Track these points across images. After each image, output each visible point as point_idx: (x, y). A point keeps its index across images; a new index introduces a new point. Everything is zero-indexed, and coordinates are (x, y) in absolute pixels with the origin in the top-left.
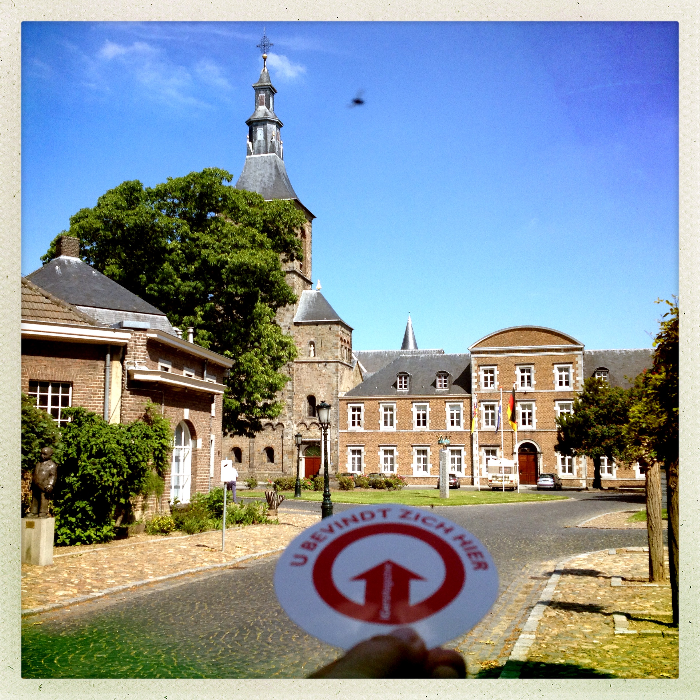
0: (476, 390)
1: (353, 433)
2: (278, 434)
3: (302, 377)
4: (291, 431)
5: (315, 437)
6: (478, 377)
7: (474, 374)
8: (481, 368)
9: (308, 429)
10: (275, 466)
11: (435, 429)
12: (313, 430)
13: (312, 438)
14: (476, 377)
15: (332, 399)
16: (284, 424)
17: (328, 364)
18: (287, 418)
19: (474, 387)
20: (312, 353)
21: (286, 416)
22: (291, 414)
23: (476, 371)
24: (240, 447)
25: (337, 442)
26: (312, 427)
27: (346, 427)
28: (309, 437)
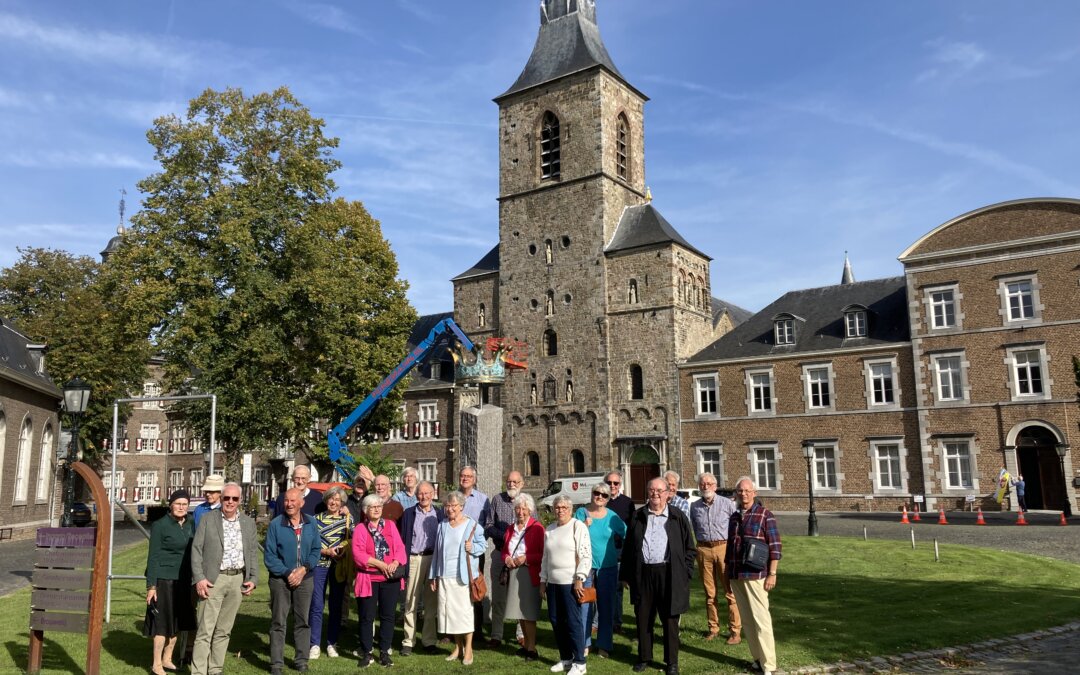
0: (920, 332)
1: (702, 423)
2: (587, 428)
3: (620, 336)
4: (606, 423)
5: (643, 431)
6: (923, 308)
7: (913, 304)
8: (927, 290)
9: (632, 420)
11: (846, 408)
12: (638, 421)
13: (639, 433)
14: (917, 309)
15: (667, 369)
16: (596, 412)
17: (658, 313)
18: (600, 403)
19: (915, 327)
20: (633, 297)
21: (597, 400)
22: (605, 396)
23: (917, 298)
24: (538, 450)
26: (638, 416)
27: (692, 413)
28: (634, 432)
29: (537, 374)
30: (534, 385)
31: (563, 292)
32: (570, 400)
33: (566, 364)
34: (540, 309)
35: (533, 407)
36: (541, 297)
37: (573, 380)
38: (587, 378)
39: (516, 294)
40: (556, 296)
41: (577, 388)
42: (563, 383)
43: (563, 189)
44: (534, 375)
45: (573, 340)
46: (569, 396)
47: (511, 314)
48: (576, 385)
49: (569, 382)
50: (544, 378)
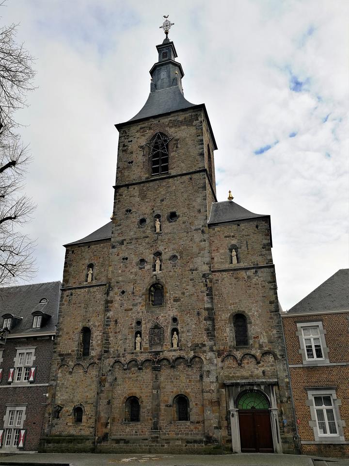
1: (312, 369)
2: (194, 373)
3: (223, 290)
4: (213, 368)
5: (252, 376)
9: (240, 364)
10: (192, 427)
12: (246, 366)
13: (247, 378)
15: (271, 318)
16: (202, 357)
17: (259, 271)
18: (207, 348)
20: (235, 259)
21: (204, 346)
22: (212, 343)
24: (138, 396)
25: (288, 383)
26: (245, 361)
27: (300, 359)
28: (243, 378)
29: (143, 322)
30: (139, 333)
31: (170, 254)
32: (175, 346)
33: (173, 313)
34: (148, 267)
35: (136, 353)
36: (150, 257)
37: (179, 327)
38: (194, 326)
39: (126, 255)
40: (164, 257)
41: (184, 335)
42: (169, 330)
43: (171, 180)
44: (139, 323)
45: (180, 293)
46: (175, 342)
47: (120, 271)
48: (183, 332)
49: (175, 330)
50: (150, 325)
